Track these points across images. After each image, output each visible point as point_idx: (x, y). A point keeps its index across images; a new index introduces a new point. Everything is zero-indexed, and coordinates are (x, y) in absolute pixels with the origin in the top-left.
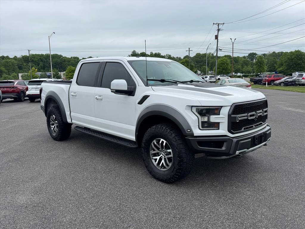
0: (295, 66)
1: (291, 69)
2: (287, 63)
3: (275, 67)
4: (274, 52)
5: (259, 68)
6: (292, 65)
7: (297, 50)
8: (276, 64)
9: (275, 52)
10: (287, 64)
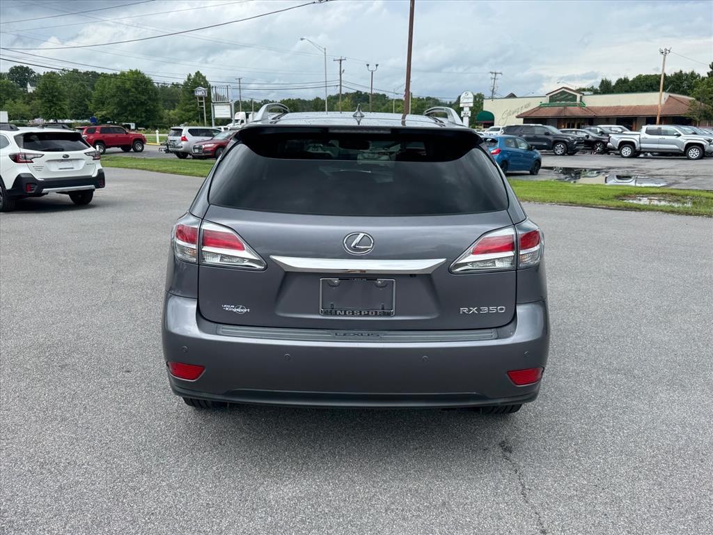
0: (134, 107)
1: (126, 114)
2: (116, 100)
3: (87, 106)
4: (75, 71)
5: (51, 107)
6: (128, 105)
7: (134, 70)
8: (89, 100)
9: (77, 70)
10: (116, 102)
